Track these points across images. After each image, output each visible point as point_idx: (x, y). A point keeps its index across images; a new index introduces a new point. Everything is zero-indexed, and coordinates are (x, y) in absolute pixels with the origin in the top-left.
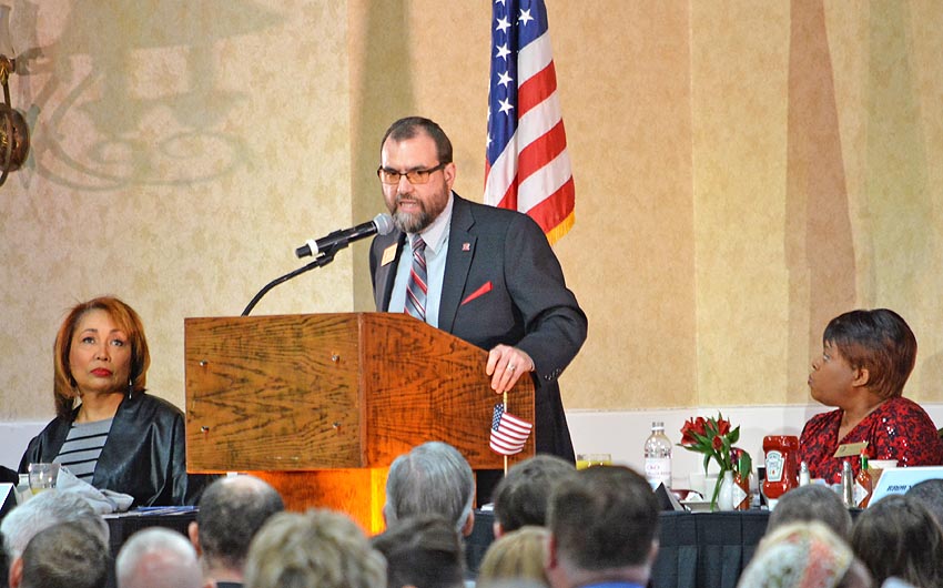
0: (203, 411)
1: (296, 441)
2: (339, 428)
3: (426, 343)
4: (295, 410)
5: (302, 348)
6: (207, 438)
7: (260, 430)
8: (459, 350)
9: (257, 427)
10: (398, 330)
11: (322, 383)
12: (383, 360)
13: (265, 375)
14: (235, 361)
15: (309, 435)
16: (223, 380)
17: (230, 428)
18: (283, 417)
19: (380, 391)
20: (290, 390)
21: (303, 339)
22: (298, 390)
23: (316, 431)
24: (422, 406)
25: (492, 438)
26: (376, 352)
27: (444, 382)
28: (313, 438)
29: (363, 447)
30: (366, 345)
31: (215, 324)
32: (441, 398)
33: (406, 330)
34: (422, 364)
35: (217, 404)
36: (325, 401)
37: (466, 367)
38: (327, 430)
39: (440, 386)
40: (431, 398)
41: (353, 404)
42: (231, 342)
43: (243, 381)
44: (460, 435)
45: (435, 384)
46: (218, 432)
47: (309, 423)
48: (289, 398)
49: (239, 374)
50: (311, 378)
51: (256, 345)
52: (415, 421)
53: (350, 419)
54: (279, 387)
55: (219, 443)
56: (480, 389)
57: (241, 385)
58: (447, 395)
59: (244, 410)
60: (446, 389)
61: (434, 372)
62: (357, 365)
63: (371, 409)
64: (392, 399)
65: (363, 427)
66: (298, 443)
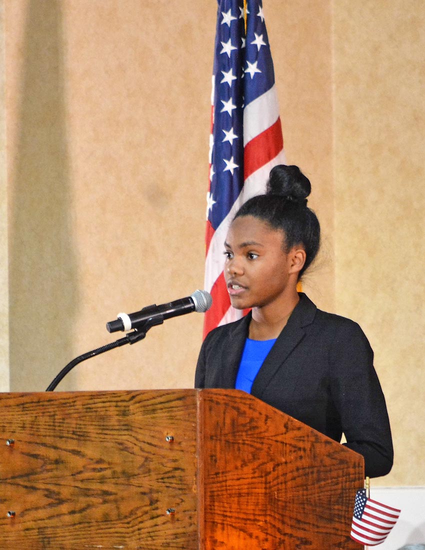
0: (9, 493)
1: (119, 528)
2: (173, 514)
3: (261, 423)
4: (120, 494)
5: (128, 427)
6: (13, 524)
7: (77, 516)
8: (293, 429)
9: (73, 512)
10: (234, 408)
11: (152, 466)
12: (220, 440)
13: (83, 456)
14: (48, 440)
15: (136, 522)
16: (33, 460)
17: (41, 513)
18: (105, 502)
19: (217, 474)
20: (114, 472)
21: (130, 418)
22: (124, 473)
23: (145, 517)
24: (257, 490)
25: (353, 526)
26: (213, 433)
27: (278, 465)
28: (141, 525)
29: (200, 536)
30: (204, 424)
31: (25, 399)
32: (275, 482)
33: (243, 408)
34: (259, 445)
35: (26, 487)
36: (155, 485)
37: (300, 449)
38: (158, 516)
39: (274, 470)
40: (266, 483)
41: (190, 489)
42: (43, 420)
43: (57, 462)
44: (293, 522)
45: (270, 466)
46: (26, 518)
47: (138, 508)
48: (114, 481)
49: (52, 454)
50: (140, 460)
51: (72, 423)
52: (251, 507)
53: (186, 505)
54: (101, 470)
55: (27, 529)
56: (312, 473)
57: (54, 466)
58: (281, 479)
59: (59, 494)
60: (280, 473)
61: (268, 454)
62: (194, 446)
63: (209, 494)
64: (229, 483)
65: (200, 513)
66: (123, 530)
